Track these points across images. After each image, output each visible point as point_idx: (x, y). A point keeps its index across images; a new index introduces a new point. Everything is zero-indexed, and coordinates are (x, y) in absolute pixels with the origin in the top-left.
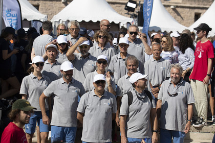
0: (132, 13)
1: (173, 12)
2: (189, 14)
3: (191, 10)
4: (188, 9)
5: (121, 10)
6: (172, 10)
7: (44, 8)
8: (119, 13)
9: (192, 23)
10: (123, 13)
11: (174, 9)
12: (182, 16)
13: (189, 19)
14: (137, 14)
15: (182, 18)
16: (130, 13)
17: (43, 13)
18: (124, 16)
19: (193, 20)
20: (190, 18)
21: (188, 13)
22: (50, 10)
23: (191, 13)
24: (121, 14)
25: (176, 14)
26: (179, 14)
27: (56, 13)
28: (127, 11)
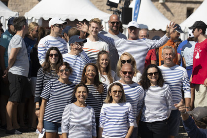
0: (115, 9)
1: (162, 7)
2: (180, 10)
3: (182, 4)
4: (179, 4)
5: (102, 6)
6: (160, 5)
7: (14, 3)
8: (100, 9)
9: (184, 20)
10: (105, 9)
11: (163, 4)
12: (172, 11)
13: (180, 15)
14: (121, 10)
15: (172, 14)
16: (112, 9)
17: (13, 10)
18: (106, 12)
19: (185, 16)
20: (182, 13)
21: (179, 8)
22: (21, 6)
23: (182, 8)
24: (103, 10)
25: (165, 10)
26: (168, 10)
27: (28, 10)
28: (109, 7)
